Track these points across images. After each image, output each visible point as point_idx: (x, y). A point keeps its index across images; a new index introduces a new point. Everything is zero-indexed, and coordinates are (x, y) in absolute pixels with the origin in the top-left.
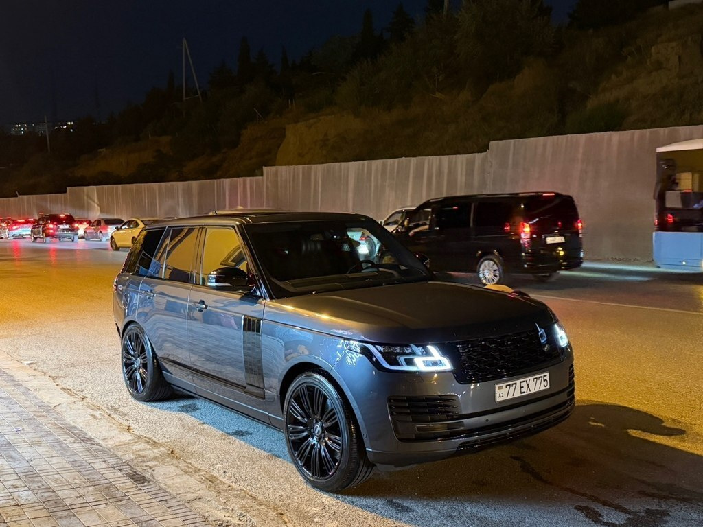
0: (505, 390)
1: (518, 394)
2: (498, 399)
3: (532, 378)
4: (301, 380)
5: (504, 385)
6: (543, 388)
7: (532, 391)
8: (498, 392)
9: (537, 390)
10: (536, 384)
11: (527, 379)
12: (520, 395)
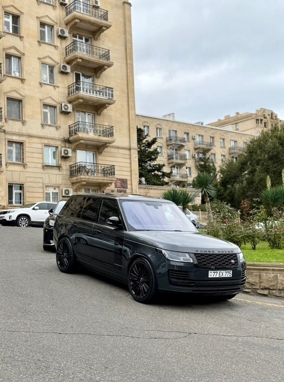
0: (213, 274)
1: (218, 276)
2: (209, 277)
3: (224, 272)
4: (138, 260)
5: (212, 272)
6: (229, 276)
7: (224, 276)
8: (210, 274)
9: (226, 276)
10: (227, 274)
11: (222, 271)
12: (218, 277)
